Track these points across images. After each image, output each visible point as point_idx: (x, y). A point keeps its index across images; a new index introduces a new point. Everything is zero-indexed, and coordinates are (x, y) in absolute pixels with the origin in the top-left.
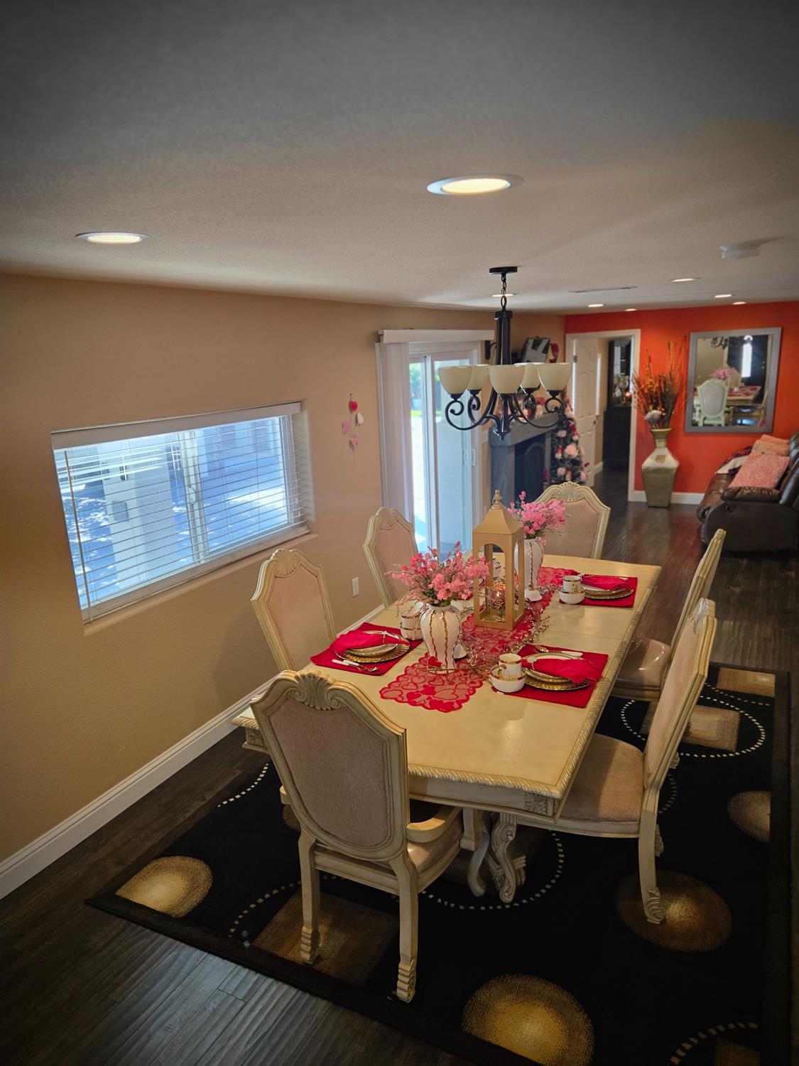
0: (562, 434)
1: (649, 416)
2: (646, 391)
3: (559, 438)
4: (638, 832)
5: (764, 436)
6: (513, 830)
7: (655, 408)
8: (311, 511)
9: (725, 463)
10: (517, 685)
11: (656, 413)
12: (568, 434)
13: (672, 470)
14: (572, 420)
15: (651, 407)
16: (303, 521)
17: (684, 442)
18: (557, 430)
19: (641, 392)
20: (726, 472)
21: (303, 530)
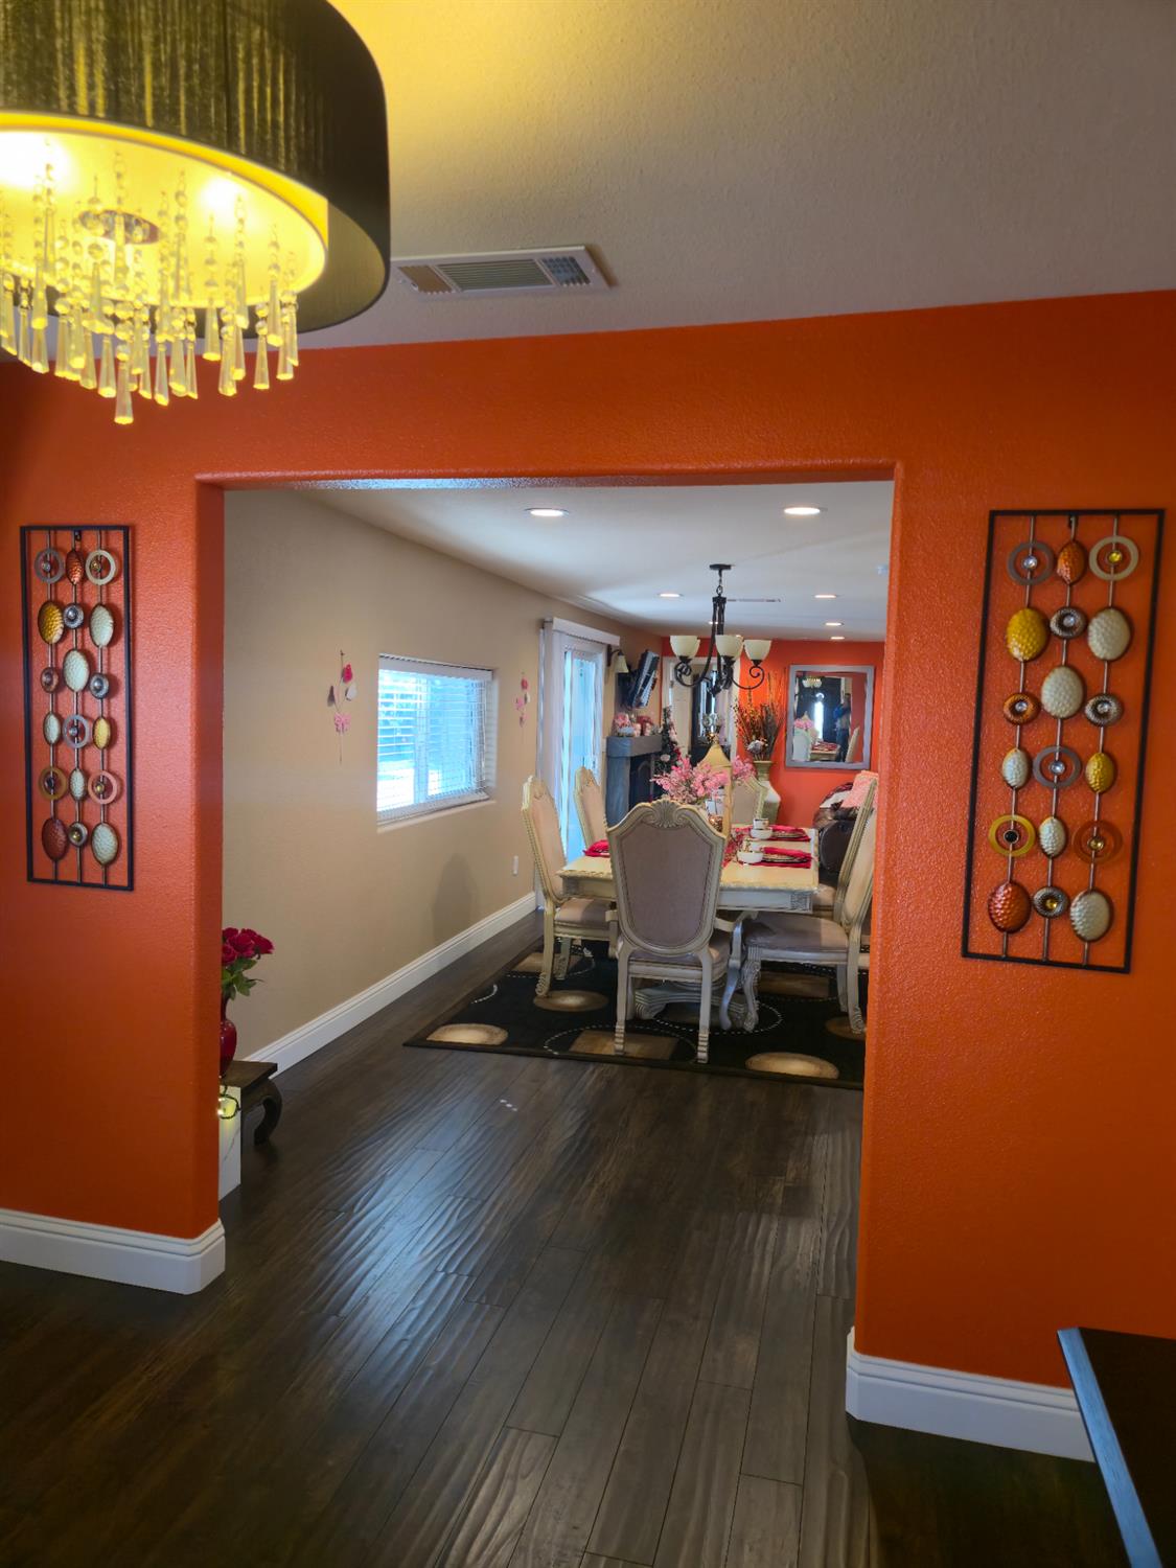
0: (666, 758)
1: (751, 746)
2: (748, 720)
3: (661, 762)
4: (847, 960)
5: (864, 771)
6: (759, 964)
7: (757, 738)
8: (493, 777)
9: (828, 798)
10: (758, 857)
11: (760, 743)
12: (671, 759)
13: (775, 804)
14: (676, 743)
15: (754, 737)
16: (482, 787)
17: (784, 776)
18: (660, 754)
19: (742, 720)
20: (829, 806)
21: (483, 795)
